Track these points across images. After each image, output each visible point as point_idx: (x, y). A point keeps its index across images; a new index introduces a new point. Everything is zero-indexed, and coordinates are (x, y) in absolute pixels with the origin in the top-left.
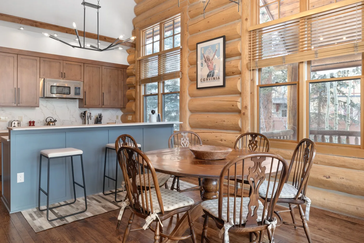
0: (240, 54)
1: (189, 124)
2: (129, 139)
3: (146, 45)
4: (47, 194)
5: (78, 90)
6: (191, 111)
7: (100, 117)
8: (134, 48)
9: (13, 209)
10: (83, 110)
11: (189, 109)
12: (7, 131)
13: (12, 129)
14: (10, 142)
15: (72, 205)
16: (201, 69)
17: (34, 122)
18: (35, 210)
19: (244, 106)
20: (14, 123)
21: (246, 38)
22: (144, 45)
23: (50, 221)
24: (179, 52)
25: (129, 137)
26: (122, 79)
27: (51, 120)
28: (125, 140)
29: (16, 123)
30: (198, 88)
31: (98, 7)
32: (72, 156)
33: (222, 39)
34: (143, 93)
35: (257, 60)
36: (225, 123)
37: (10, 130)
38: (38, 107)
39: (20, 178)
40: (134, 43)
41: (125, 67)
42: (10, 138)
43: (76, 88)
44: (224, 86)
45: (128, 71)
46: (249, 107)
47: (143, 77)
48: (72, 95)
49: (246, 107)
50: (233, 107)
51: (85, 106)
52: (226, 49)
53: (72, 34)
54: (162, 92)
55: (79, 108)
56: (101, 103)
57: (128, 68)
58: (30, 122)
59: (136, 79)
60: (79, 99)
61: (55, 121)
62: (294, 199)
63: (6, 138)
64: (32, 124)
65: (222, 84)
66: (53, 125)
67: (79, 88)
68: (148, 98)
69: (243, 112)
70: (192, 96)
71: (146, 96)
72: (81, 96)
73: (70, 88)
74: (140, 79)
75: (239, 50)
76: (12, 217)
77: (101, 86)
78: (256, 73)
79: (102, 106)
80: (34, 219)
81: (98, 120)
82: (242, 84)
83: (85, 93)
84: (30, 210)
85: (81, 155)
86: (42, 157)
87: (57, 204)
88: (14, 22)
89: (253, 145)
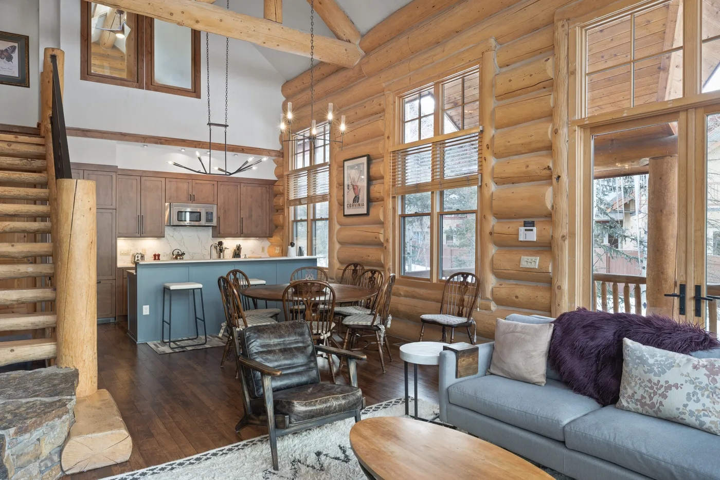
0: (382, 178)
1: (338, 258)
2: (240, 274)
3: (297, 154)
4: (169, 324)
5: (210, 215)
6: (340, 243)
7: (238, 249)
8: (282, 158)
9: (140, 340)
10: (217, 241)
11: (337, 240)
12: (134, 266)
13: (138, 263)
14: (136, 275)
15: (194, 340)
16: (348, 192)
17: (159, 255)
18: (159, 342)
19: (386, 239)
20: (138, 257)
21: (388, 159)
22: (293, 154)
23: (172, 348)
24: (328, 169)
25: (241, 272)
26: (268, 199)
27: (178, 252)
28: (236, 275)
29: (140, 256)
30: (344, 216)
31: (226, 126)
32: (194, 289)
33: (366, 158)
34: (292, 218)
35: (399, 185)
36: (369, 258)
37: (136, 264)
38: (164, 237)
39: (146, 310)
40: (281, 151)
41: (272, 183)
42: (136, 272)
43: (207, 213)
44: (367, 214)
45: (275, 188)
46: (391, 240)
47: (292, 197)
48: (203, 222)
49: (387, 241)
50: (376, 240)
51: (219, 235)
52: (371, 170)
53: (201, 148)
54: (312, 218)
55: (212, 237)
56: (239, 231)
57: (276, 184)
58: (155, 256)
59: (284, 199)
60: (213, 226)
61: (183, 254)
62: (371, 326)
63: (133, 271)
64: (157, 258)
65: (366, 212)
66: (180, 259)
67: (212, 213)
68: (299, 223)
69: (385, 245)
70: (341, 224)
71: (296, 221)
72: (214, 223)
73: (200, 213)
74: (288, 199)
75: (382, 173)
76: (139, 347)
77: (239, 209)
78: (398, 200)
79: (242, 234)
80: (158, 347)
81: (237, 253)
82: (385, 213)
83: (219, 218)
84: (155, 342)
85: (201, 289)
86: (166, 290)
87: (180, 339)
88: (137, 141)
89: (372, 282)
